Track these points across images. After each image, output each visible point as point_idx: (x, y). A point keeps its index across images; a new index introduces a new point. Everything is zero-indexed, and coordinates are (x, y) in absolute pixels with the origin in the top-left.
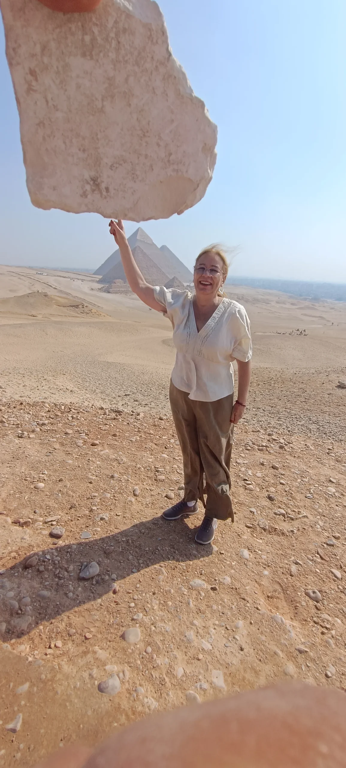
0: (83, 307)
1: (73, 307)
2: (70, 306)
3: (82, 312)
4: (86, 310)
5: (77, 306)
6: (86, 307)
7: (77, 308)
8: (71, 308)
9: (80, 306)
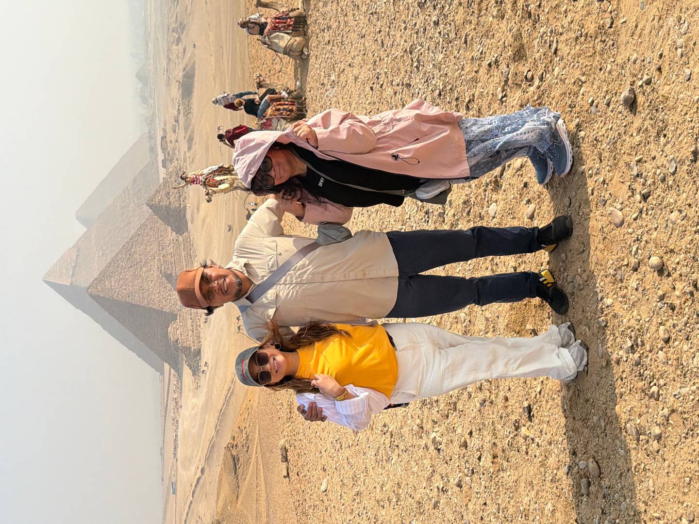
0: (236, 446)
1: (238, 467)
2: (236, 474)
3: (245, 449)
4: (240, 440)
5: (234, 461)
6: (234, 440)
7: (239, 460)
8: (240, 471)
9: (234, 453)
